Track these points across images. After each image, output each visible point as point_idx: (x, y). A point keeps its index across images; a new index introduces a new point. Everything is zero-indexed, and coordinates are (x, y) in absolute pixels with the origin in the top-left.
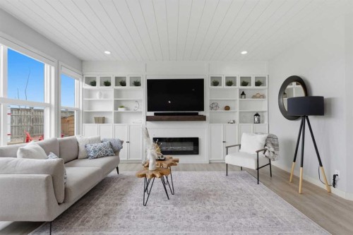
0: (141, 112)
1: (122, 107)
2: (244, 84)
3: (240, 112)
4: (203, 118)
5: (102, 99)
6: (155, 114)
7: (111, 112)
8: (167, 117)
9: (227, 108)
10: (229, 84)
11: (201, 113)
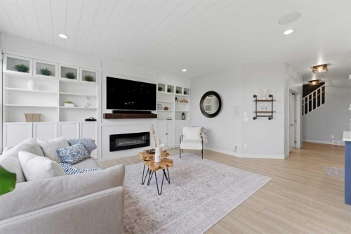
0: (95, 110)
1: (69, 103)
2: (177, 92)
3: (176, 112)
4: (155, 116)
5: (36, 90)
6: (114, 112)
7: (55, 108)
8: (127, 115)
9: (166, 109)
10: (169, 91)
11: (153, 112)
